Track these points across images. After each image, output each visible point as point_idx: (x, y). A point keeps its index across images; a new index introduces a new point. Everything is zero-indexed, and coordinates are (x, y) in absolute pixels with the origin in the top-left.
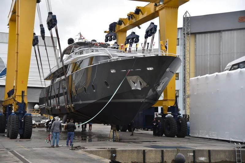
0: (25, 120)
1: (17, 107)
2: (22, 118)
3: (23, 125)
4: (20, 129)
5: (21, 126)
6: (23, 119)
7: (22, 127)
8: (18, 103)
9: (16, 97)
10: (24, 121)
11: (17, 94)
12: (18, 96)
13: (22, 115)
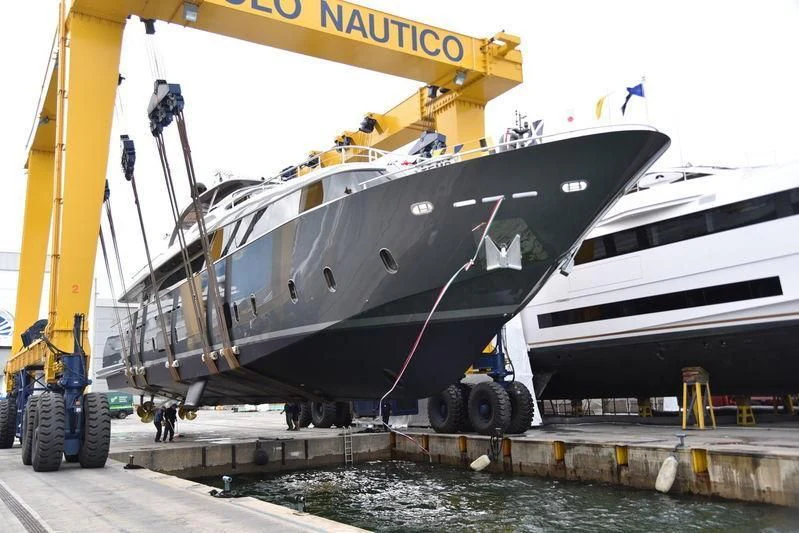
0: (86, 406)
1: (57, 366)
2: (78, 403)
3: (78, 425)
4: (67, 437)
5: (73, 427)
6: (79, 406)
7: (77, 431)
8: (59, 356)
9: (56, 334)
10: (83, 410)
11: (55, 328)
12: (62, 335)
13: (75, 391)
